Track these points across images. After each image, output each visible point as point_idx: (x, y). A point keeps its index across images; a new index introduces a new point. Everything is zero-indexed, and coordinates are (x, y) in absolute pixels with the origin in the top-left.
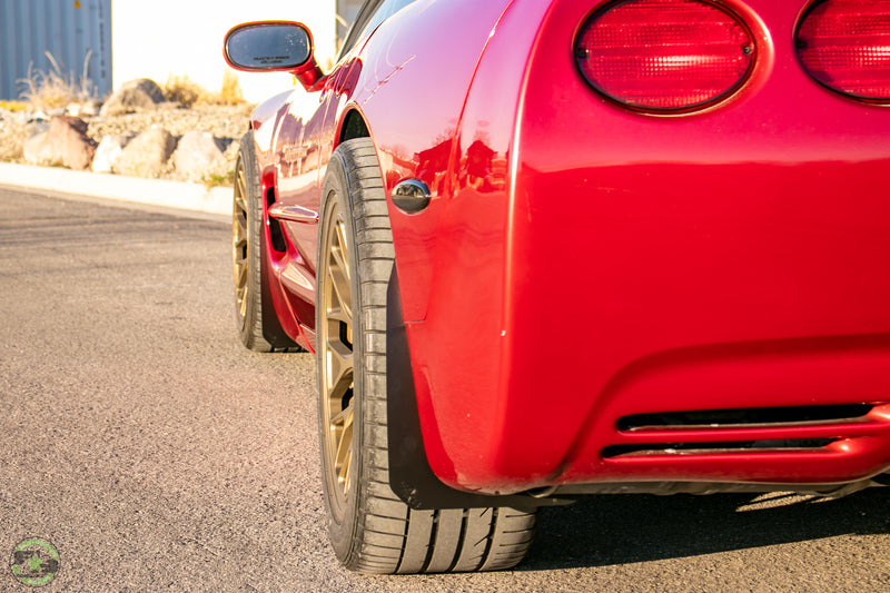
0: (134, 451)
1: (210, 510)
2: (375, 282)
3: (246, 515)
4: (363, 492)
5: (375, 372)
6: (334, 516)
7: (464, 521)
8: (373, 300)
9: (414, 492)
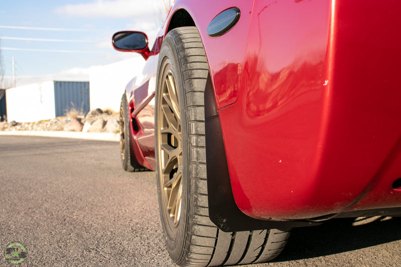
0: (76, 207)
1: (105, 233)
2: (195, 92)
3: (122, 234)
4: (190, 222)
5: (197, 146)
6: (168, 235)
7: (250, 237)
8: (194, 103)
9: (224, 221)
